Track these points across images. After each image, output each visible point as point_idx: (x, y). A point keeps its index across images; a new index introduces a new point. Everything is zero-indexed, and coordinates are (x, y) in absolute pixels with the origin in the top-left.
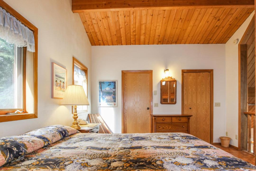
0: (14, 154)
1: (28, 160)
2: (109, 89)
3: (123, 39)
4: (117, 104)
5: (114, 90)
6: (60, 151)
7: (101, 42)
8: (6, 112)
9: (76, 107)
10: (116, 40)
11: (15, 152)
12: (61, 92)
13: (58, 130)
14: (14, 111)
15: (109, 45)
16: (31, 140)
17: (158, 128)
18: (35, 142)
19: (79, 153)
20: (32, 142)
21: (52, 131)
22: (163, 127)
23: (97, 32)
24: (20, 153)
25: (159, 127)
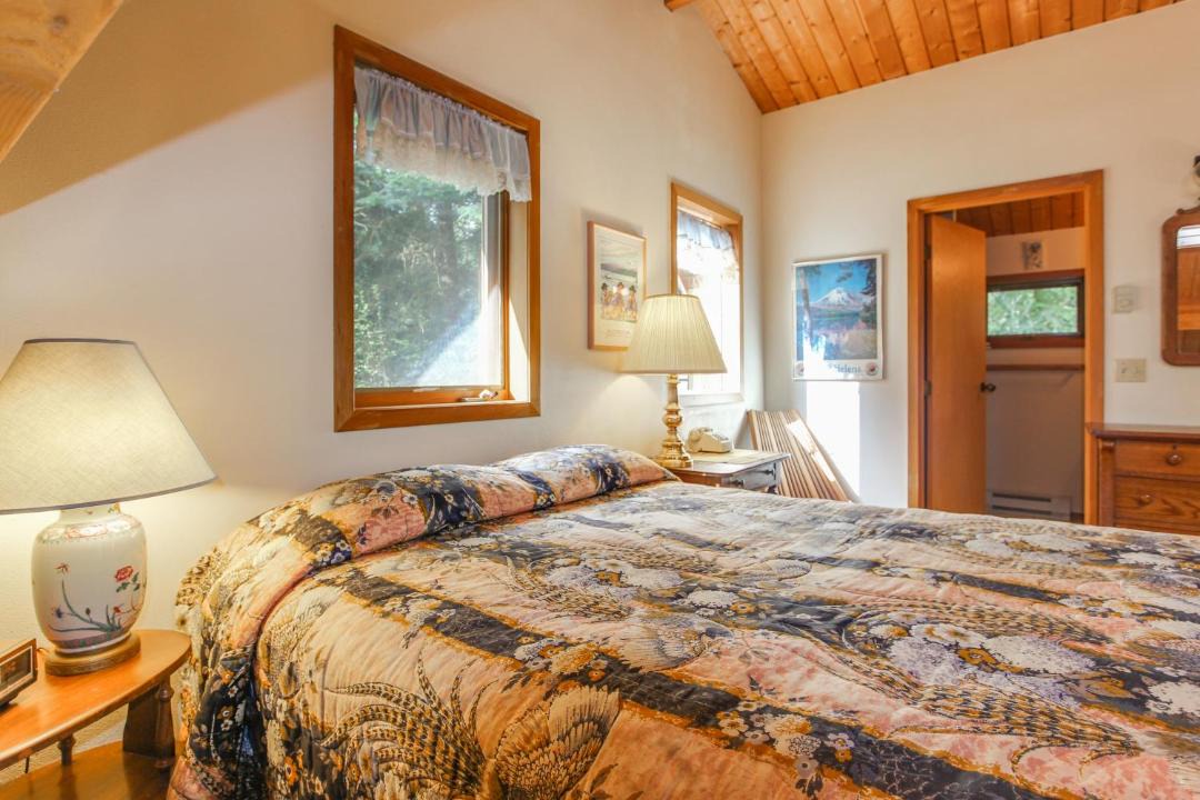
0: (445, 512)
1: (479, 535)
2: (844, 295)
3: (910, 45)
4: (881, 367)
5: (868, 300)
6: (571, 527)
7: (801, 88)
8: (458, 395)
9: (673, 381)
10: (873, 61)
11: (450, 508)
12: (625, 326)
13: (590, 460)
14: (477, 390)
15: (839, 92)
16: (496, 482)
17: (1135, 504)
18: (507, 489)
19: (621, 542)
20: (499, 487)
21: (571, 463)
22: (1174, 502)
23: (777, 53)
24: (464, 514)
25: (1141, 503)
